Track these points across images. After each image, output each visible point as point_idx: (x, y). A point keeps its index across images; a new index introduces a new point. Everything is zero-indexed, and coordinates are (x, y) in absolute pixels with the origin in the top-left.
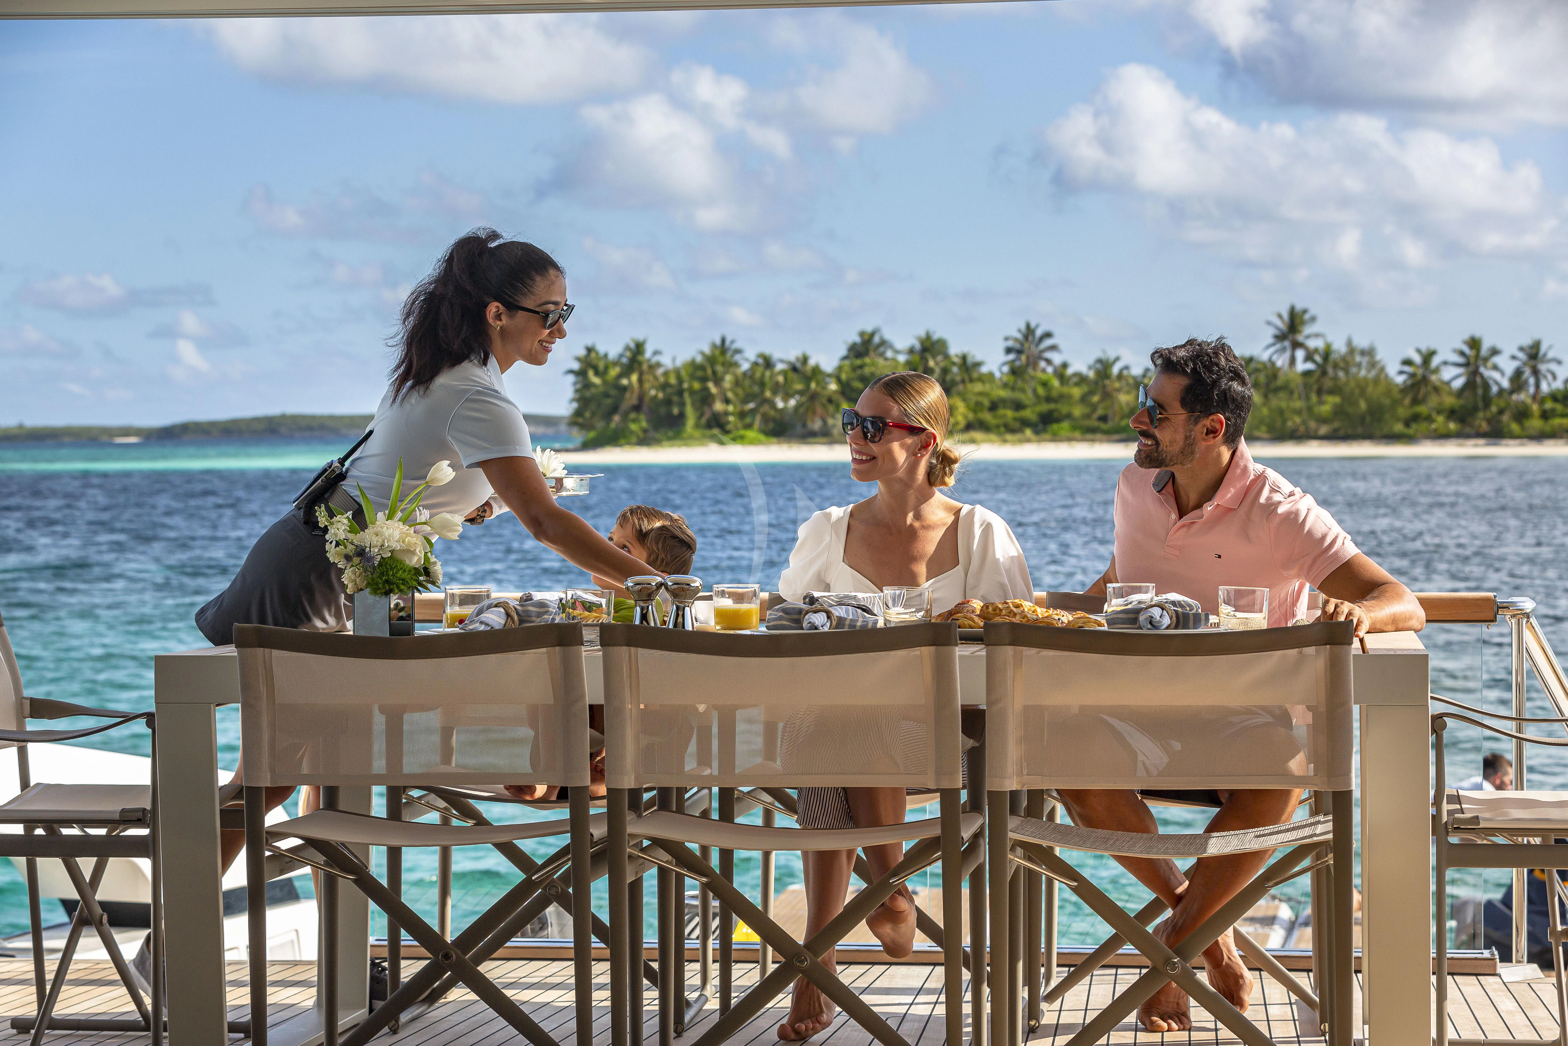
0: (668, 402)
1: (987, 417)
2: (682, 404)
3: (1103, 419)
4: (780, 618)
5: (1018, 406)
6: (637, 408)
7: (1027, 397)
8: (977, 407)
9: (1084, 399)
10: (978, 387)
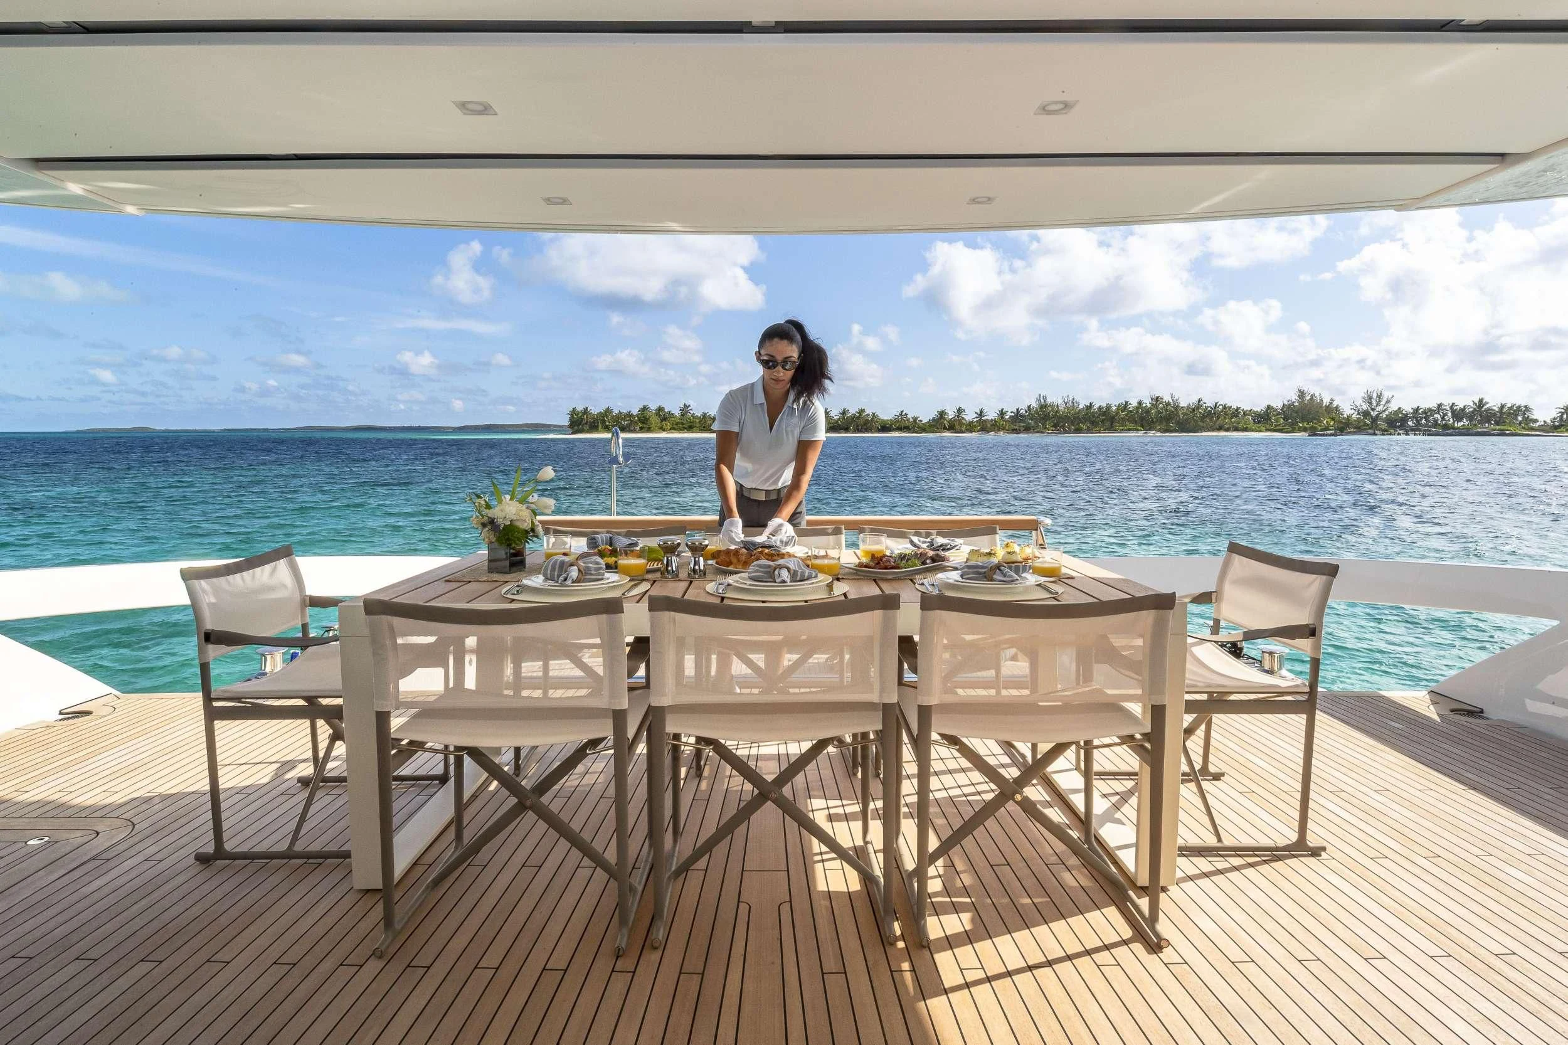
0: (594, 422)
1: (675, 426)
2: (598, 423)
3: (704, 427)
4: (757, 571)
5: (683, 424)
6: (586, 424)
7: (685, 422)
8: (673, 424)
9: (700, 422)
10: (673, 419)
